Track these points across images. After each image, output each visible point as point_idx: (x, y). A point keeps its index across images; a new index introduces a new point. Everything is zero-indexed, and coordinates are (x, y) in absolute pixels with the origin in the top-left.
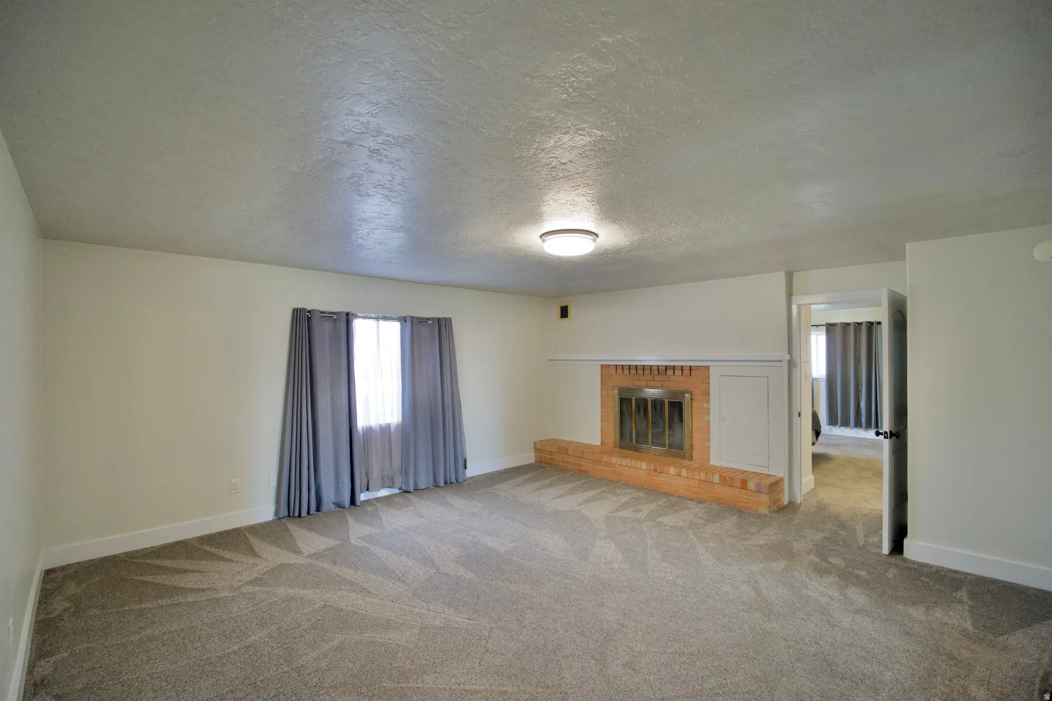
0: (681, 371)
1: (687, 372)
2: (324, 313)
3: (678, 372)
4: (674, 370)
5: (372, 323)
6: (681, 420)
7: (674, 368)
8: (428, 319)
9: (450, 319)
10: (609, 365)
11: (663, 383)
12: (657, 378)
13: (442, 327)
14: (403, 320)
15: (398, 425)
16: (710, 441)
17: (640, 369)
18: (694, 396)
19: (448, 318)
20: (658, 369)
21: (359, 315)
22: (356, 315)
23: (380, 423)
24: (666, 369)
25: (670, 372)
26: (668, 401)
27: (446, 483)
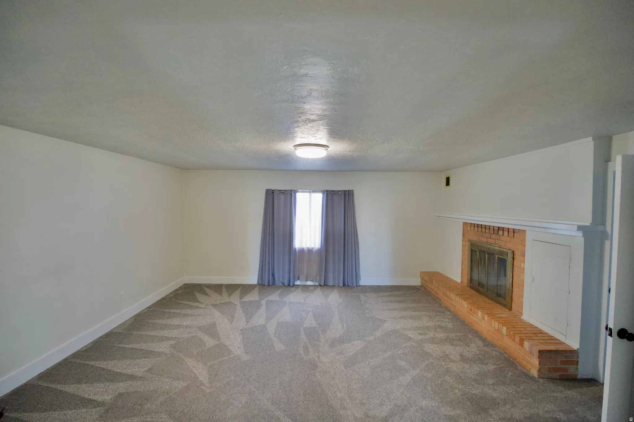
0: (508, 233)
1: (511, 234)
2: (281, 191)
3: (506, 233)
4: (503, 231)
5: (307, 194)
6: (505, 276)
7: (503, 229)
8: (339, 191)
9: (352, 191)
10: (467, 223)
11: (497, 241)
12: (493, 236)
13: (348, 196)
14: (323, 192)
15: (318, 249)
16: (523, 297)
17: (483, 228)
18: (515, 255)
19: (351, 190)
20: (494, 229)
21: (299, 191)
22: (298, 191)
23: (308, 246)
24: (498, 230)
25: (501, 232)
26: (498, 257)
27: (344, 285)
